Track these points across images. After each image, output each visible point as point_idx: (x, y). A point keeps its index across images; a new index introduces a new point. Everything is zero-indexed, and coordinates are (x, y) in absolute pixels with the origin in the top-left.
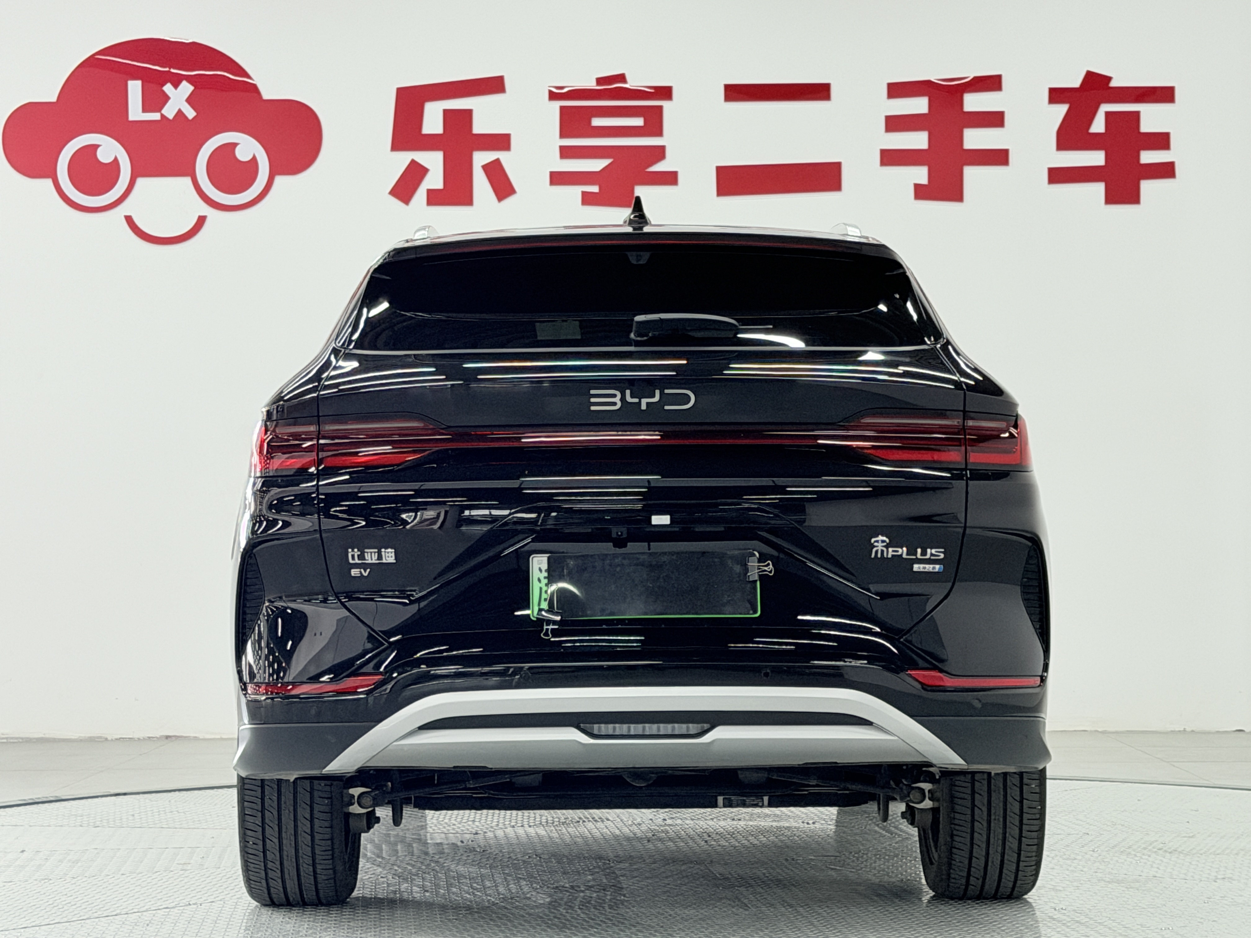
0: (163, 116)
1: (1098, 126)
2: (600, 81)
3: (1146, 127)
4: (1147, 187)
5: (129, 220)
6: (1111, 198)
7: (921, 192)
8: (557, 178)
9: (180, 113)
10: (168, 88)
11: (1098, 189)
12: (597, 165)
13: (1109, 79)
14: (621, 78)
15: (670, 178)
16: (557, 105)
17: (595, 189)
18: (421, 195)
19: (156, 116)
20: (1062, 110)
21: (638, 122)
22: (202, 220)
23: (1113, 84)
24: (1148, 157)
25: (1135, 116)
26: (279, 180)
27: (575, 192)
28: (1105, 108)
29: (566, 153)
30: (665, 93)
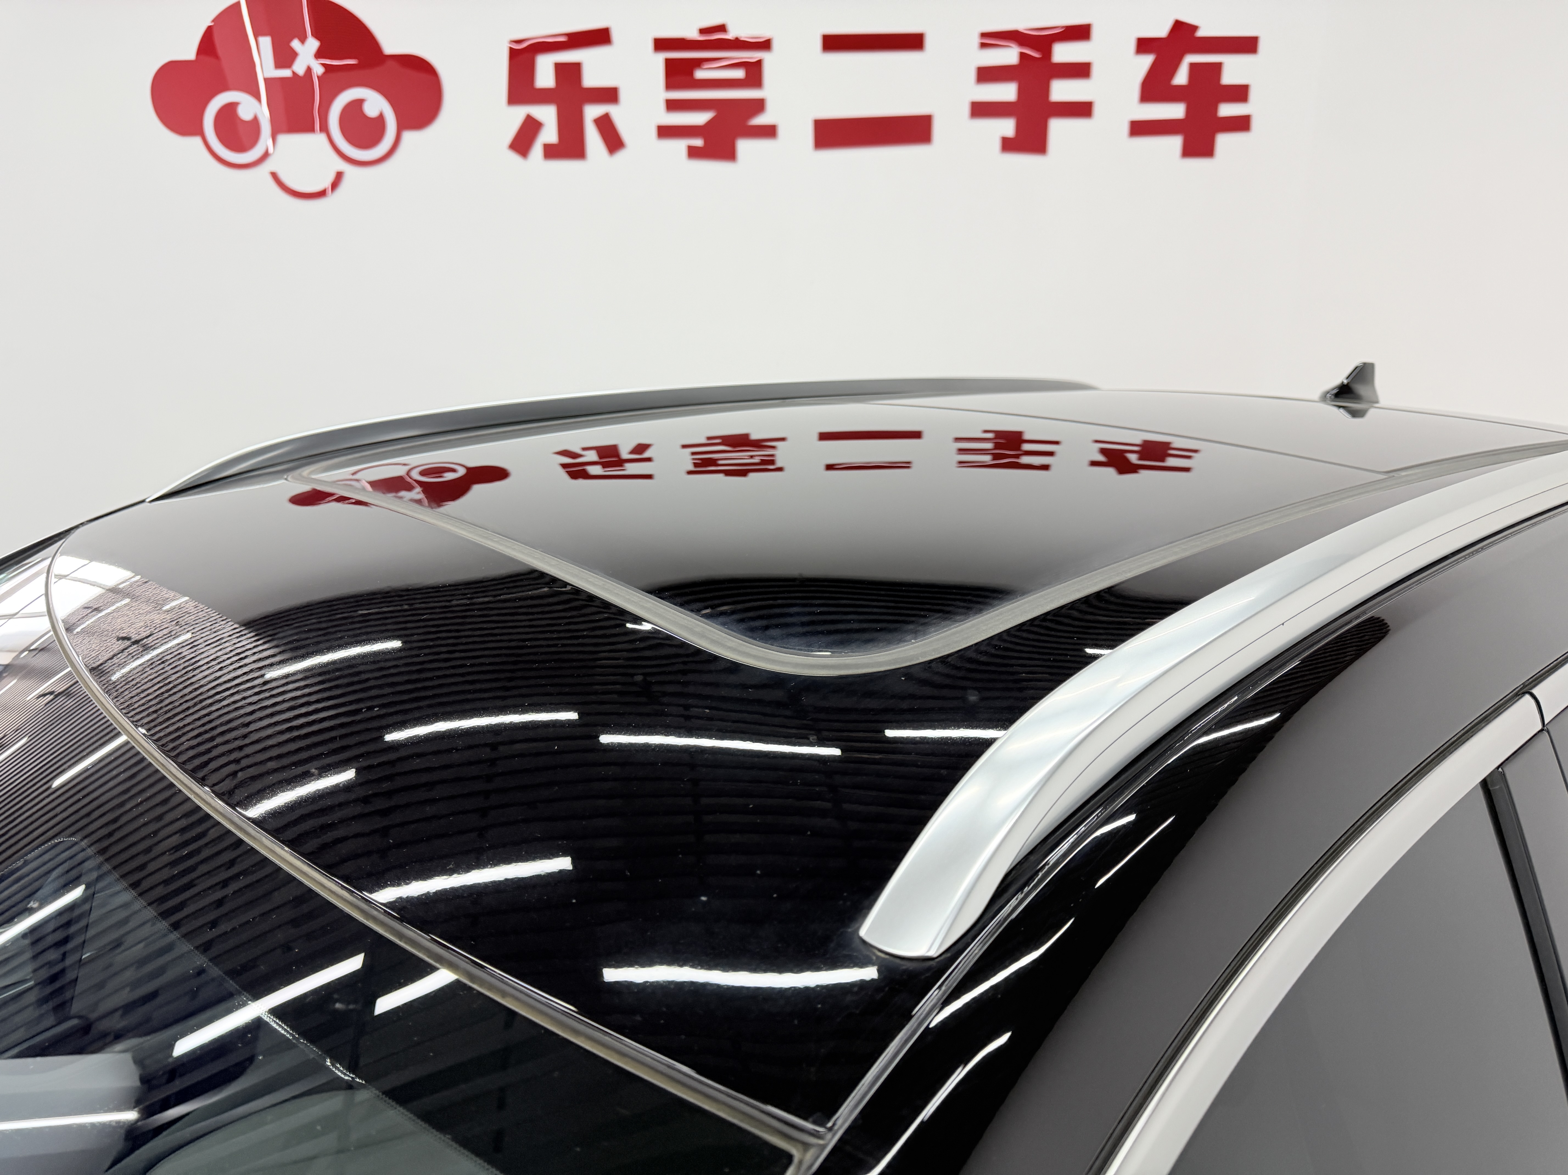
0: (294, 73)
1: (1181, 78)
2: (703, 31)
3: (1228, 78)
4: (1224, 141)
5: (274, 176)
6: (1189, 151)
7: (1008, 145)
8: (665, 132)
9: (309, 70)
10: (295, 44)
11: (1175, 142)
12: (700, 118)
13: (1195, 28)
14: (722, 28)
15: (770, 132)
16: (661, 57)
17: (698, 142)
18: (537, 150)
19: (286, 73)
20: (1147, 61)
21: (739, 74)
22: (339, 176)
23: (1200, 33)
24: (1226, 110)
25: (1217, 68)
26: (409, 136)
27: (680, 146)
28: (1191, 58)
29: (673, 106)
30: (765, 45)
